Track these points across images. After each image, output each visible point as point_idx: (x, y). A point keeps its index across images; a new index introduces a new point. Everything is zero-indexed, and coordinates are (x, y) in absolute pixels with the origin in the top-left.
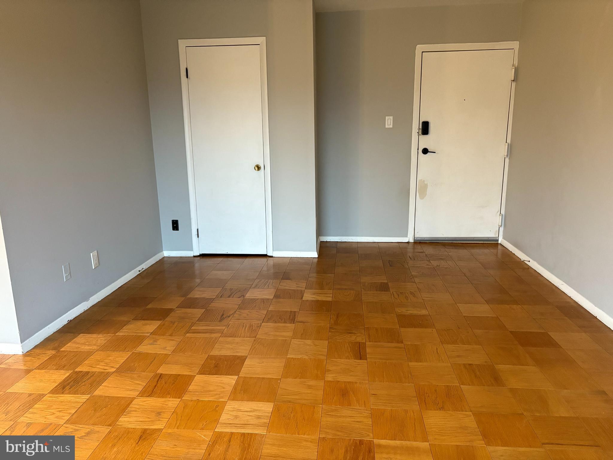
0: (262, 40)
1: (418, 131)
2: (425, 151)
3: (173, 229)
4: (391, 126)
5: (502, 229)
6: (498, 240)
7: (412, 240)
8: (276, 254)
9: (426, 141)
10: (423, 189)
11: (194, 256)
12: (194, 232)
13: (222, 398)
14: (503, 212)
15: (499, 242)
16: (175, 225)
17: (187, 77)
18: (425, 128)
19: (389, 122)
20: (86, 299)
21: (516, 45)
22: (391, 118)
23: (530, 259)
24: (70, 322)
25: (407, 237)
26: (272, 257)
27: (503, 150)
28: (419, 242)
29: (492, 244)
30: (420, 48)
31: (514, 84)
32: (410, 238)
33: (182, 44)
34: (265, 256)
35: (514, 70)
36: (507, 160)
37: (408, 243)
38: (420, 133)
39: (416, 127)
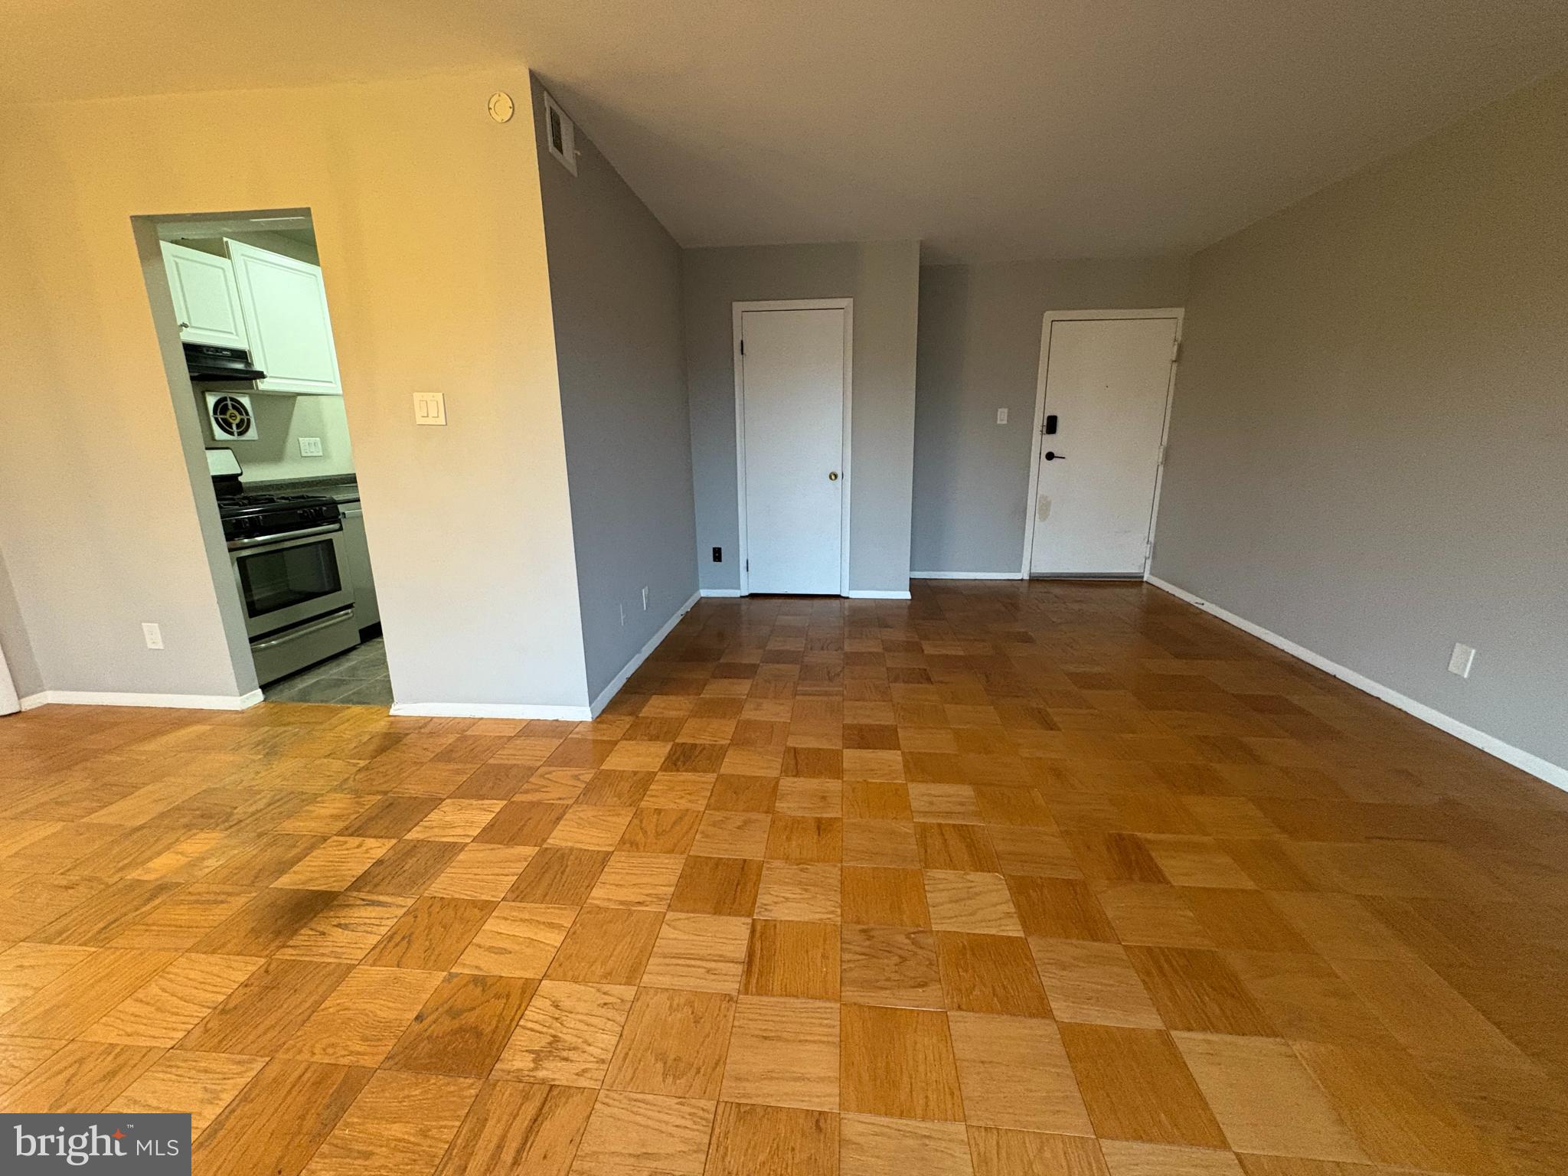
0: (847, 303)
1: (1040, 428)
2: (1050, 456)
3: (715, 560)
4: (1005, 422)
5: (1149, 562)
6: (1143, 577)
7: (1026, 577)
8: (854, 594)
9: (1051, 443)
10: (1044, 509)
11: (742, 597)
12: (743, 565)
13: (896, 778)
14: (1152, 539)
15: (1145, 579)
16: (717, 555)
17: (742, 354)
18: (1051, 425)
19: (1002, 416)
20: (638, 651)
21: (1180, 312)
22: (1006, 410)
23: (1203, 601)
24: (629, 680)
25: (1020, 571)
26: (848, 598)
27: (1158, 455)
28: (1035, 580)
29: (1133, 582)
30: (1049, 316)
31: (1175, 366)
32: (1024, 575)
33: (738, 307)
34: (838, 597)
35: (1176, 347)
36: (1161, 469)
37: (1022, 580)
38: (1044, 431)
39: (1039, 422)
